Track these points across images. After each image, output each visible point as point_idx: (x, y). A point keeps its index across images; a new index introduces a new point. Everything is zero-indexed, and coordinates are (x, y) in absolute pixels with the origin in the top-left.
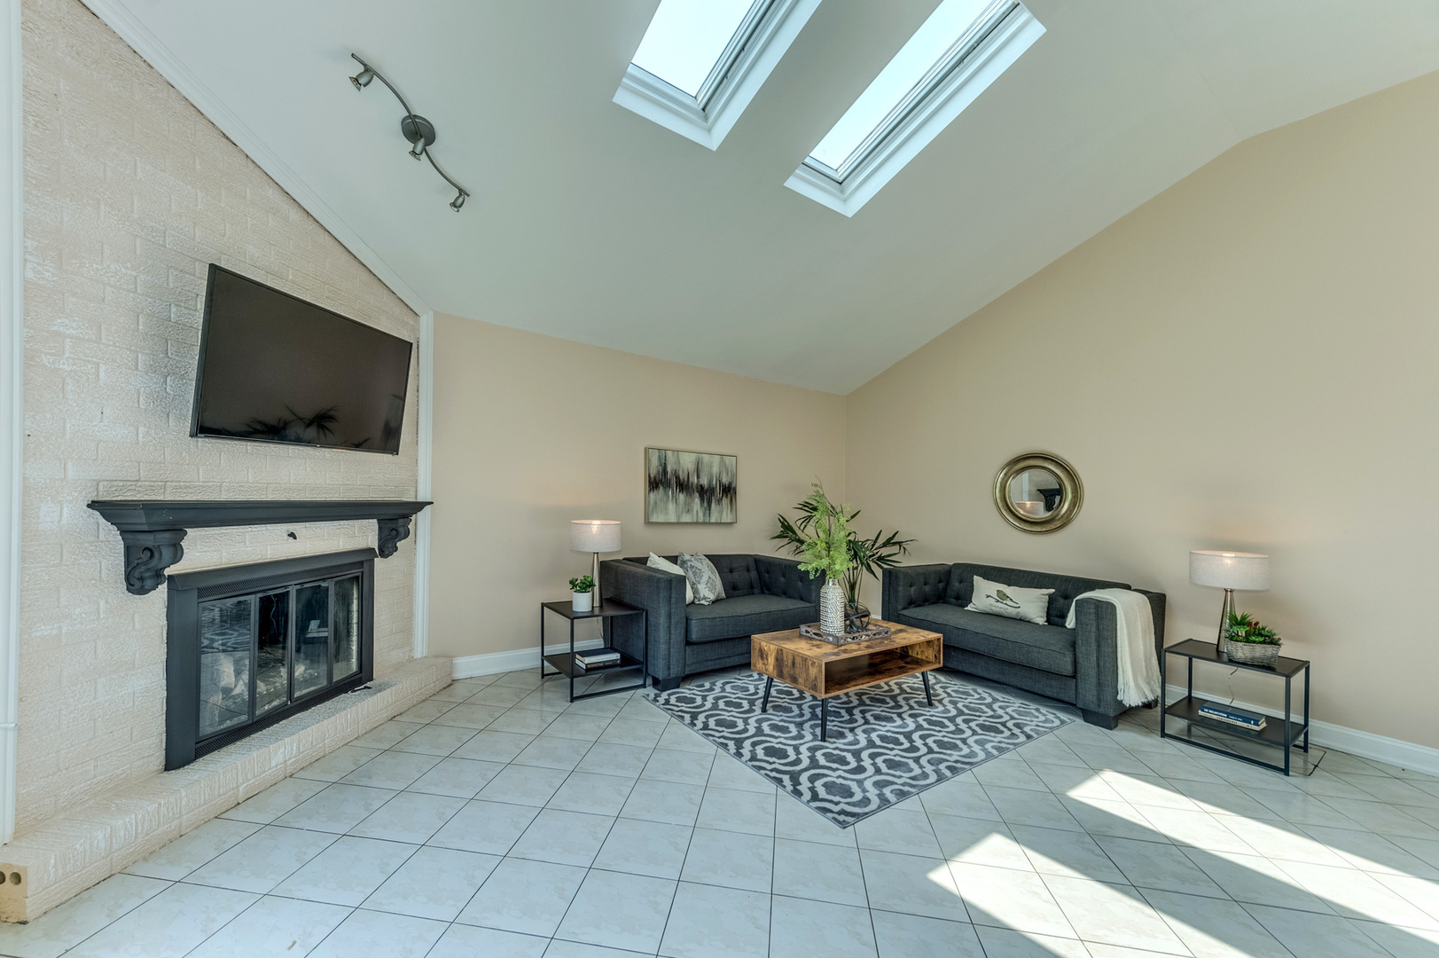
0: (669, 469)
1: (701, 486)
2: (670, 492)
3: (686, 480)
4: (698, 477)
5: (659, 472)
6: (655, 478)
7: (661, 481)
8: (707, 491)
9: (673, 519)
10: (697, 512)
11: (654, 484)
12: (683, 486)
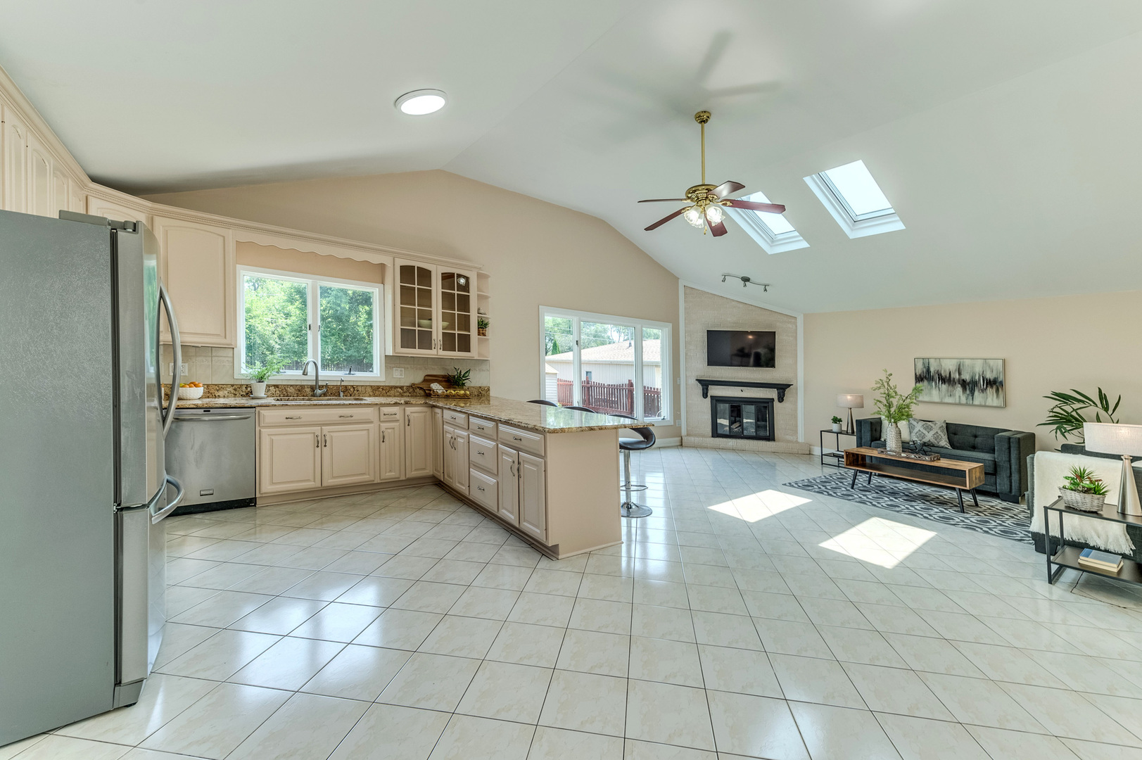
0: (932, 370)
1: (963, 380)
2: (934, 383)
3: (948, 376)
4: (960, 374)
5: (923, 372)
6: (920, 375)
7: (925, 377)
8: (968, 384)
9: (936, 399)
10: (960, 397)
11: (919, 379)
12: (946, 380)
